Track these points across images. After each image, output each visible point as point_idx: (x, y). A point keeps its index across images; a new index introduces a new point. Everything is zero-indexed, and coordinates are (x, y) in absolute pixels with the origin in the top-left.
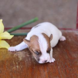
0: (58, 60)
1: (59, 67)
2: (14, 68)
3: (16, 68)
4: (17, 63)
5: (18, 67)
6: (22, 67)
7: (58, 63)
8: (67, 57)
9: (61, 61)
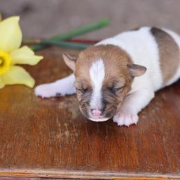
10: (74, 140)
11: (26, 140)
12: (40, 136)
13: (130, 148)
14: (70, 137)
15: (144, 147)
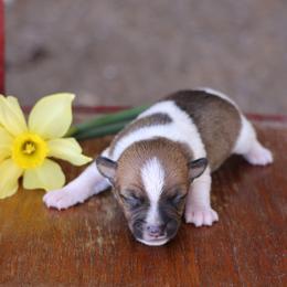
0: (234, 223)
1: (235, 248)
2: (88, 245)
3: (96, 244)
4: (98, 228)
5: (100, 240)
6: (113, 243)
7: (232, 235)
8: (263, 214)
9: (243, 227)
10: (110, 250)
11: (44, 251)
12: (63, 244)
13: (187, 261)
14: (104, 245)
15: (207, 260)
